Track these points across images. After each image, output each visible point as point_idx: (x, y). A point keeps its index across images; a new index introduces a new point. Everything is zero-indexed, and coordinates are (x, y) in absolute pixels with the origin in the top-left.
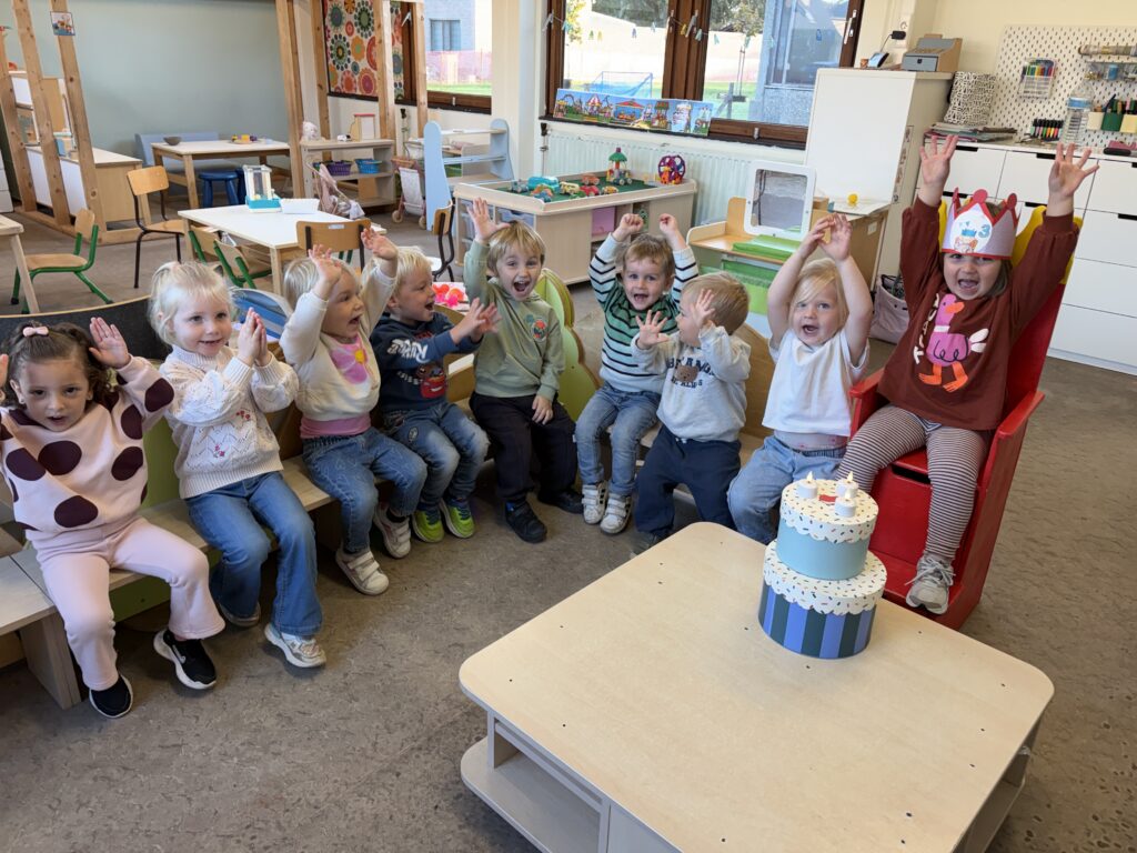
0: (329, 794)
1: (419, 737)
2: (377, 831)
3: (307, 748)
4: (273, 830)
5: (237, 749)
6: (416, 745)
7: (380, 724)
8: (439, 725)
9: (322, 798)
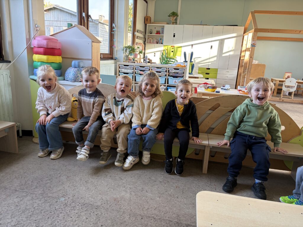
0: (126, 209)
1: (159, 216)
2: (120, 224)
3: (137, 198)
4: (109, 205)
5: (128, 187)
6: (155, 217)
7: (156, 206)
8: (167, 219)
9: (124, 208)
